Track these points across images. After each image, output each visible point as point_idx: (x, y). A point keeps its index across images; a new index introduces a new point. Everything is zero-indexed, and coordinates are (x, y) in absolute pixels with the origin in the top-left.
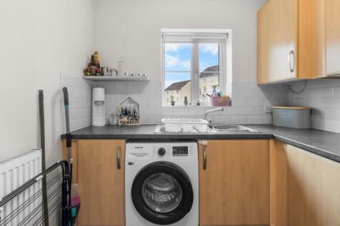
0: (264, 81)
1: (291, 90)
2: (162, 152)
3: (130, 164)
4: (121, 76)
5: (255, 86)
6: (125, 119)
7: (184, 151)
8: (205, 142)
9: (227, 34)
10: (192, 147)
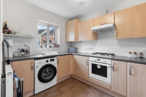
0: (68, 41)
1: (72, 43)
2: (47, 61)
3: (37, 67)
4: (19, 35)
5: (65, 42)
6: (23, 53)
7: (53, 60)
8: (58, 57)
9: (58, 26)
10: (55, 59)
